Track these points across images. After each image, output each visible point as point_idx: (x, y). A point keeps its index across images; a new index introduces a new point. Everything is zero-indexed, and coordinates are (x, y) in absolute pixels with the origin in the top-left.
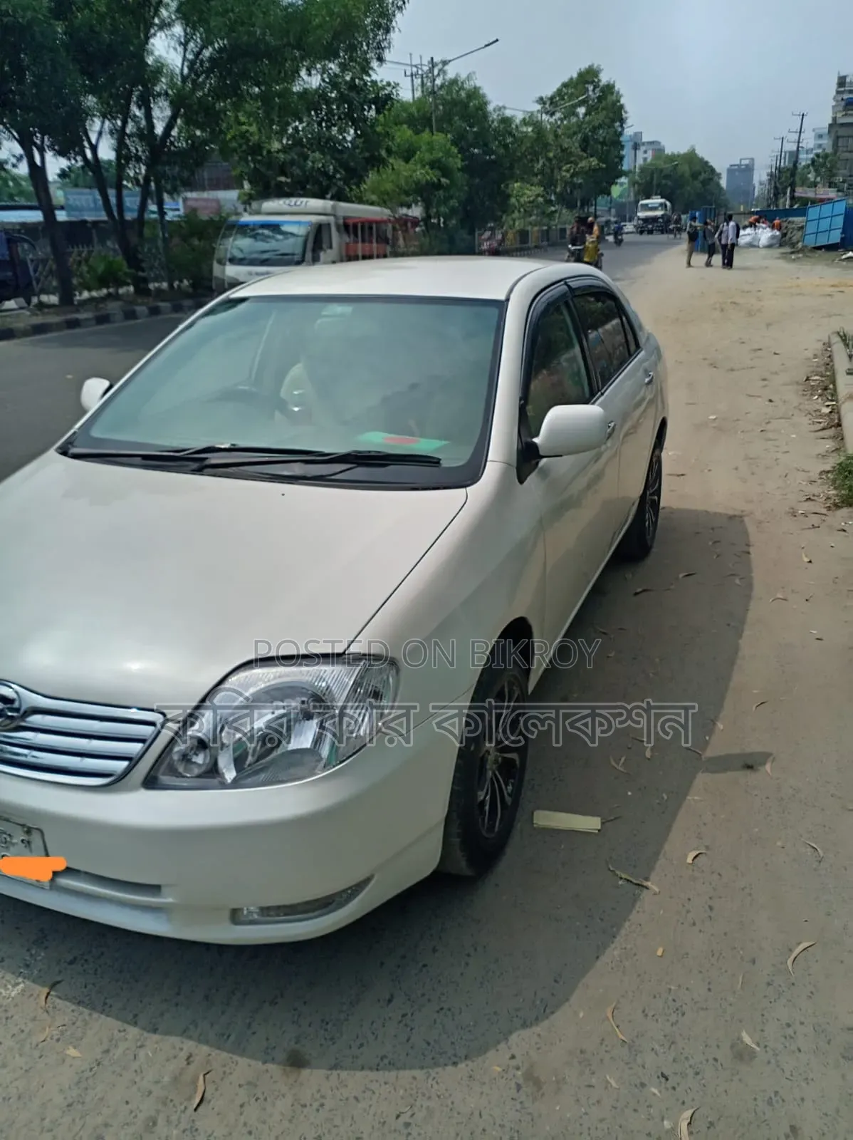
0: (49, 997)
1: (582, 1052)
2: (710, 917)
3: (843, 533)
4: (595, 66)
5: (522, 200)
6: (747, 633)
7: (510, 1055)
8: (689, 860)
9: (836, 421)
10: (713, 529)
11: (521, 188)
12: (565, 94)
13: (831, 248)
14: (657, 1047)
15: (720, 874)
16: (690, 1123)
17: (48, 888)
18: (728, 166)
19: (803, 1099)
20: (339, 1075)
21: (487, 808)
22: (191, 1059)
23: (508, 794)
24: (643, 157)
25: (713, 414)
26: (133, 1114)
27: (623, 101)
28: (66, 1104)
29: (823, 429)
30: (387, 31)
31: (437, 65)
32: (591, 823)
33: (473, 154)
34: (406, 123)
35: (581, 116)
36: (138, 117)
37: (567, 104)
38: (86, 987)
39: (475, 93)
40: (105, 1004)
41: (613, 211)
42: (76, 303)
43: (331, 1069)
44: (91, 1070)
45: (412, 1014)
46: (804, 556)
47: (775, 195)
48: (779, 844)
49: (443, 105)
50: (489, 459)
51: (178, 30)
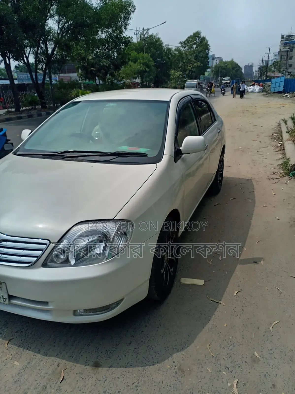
0: (8, 344)
1: (198, 360)
2: (243, 313)
3: (286, 185)
4: (199, 31)
5: (175, 76)
6: (253, 218)
7: (173, 362)
8: (235, 294)
9: (283, 148)
10: (241, 184)
11: (174, 72)
12: (189, 41)
13: (280, 92)
14: (225, 358)
15: (246, 299)
16: (237, 384)
17: (8, 304)
18: (245, 65)
19: (277, 375)
20: (112, 369)
21: (164, 276)
22: (59, 365)
23: (172, 272)
24: (216, 62)
25: (241, 146)
26: (38, 385)
27: (209, 43)
28: (14, 381)
29: (278, 151)
30: (128, 19)
31: (145, 30)
32: (201, 282)
33: (158, 60)
34: (134, 50)
35: (194, 48)
36: (43, 47)
37: (190, 44)
38: (21, 341)
39: (158, 40)
40: (28, 346)
41: (206, 81)
42: (21, 111)
43: (109, 367)
44: (23, 369)
45: (138, 349)
46: (272, 192)
47: (260, 75)
48: (266, 288)
49: (147, 44)
50: (164, 154)
51: (56, 17)
